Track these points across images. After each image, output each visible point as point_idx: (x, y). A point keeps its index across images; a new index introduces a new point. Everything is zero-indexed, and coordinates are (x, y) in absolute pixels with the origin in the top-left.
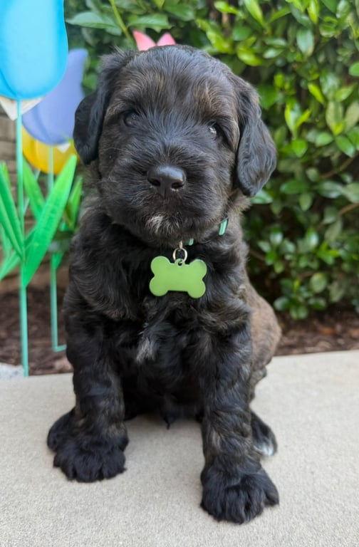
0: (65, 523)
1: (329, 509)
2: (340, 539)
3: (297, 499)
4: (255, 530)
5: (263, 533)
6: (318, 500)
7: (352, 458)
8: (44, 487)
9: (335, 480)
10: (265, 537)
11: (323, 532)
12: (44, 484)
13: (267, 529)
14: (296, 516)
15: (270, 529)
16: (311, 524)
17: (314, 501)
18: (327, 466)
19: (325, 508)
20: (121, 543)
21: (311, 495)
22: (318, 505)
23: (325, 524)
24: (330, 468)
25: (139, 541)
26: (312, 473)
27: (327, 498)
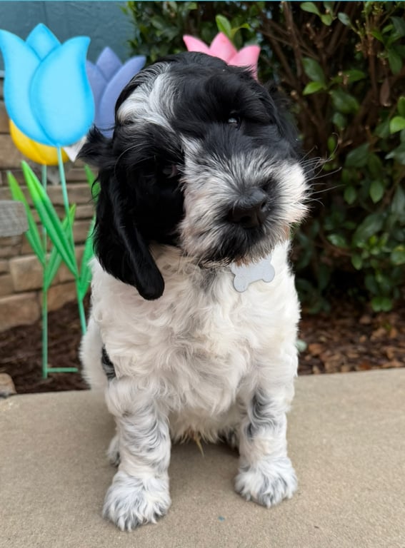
1: (297, 528)
3: (273, 516)
5: (232, 541)
6: (291, 518)
7: (345, 484)
8: (76, 489)
9: (317, 503)
12: (77, 487)
13: (237, 538)
14: (266, 531)
15: (239, 538)
16: (275, 538)
17: (288, 518)
18: (317, 489)
19: (295, 527)
21: (288, 514)
23: (287, 539)
24: (318, 491)
25: (133, 537)
27: (301, 518)
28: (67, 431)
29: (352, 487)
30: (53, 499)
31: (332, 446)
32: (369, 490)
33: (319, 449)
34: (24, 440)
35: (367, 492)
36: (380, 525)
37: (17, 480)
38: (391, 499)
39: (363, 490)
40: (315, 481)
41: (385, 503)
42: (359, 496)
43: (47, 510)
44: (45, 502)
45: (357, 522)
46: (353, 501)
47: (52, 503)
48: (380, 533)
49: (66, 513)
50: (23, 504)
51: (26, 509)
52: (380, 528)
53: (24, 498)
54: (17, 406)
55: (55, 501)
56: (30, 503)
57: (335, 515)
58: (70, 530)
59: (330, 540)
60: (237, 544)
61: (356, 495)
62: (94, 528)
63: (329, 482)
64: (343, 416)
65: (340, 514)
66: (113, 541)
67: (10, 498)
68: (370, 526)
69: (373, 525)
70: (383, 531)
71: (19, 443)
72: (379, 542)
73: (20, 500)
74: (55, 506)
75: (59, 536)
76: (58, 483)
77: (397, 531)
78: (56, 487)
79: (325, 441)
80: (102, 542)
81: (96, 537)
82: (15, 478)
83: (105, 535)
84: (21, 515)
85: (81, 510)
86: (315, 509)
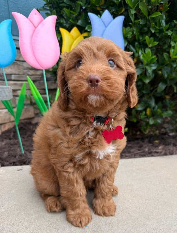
0: (42, 216)
1: (125, 215)
2: (125, 224)
4: (100, 220)
6: (123, 211)
7: (139, 198)
9: (131, 205)
10: (102, 222)
11: (121, 222)
12: (36, 203)
16: (118, 219)
18: (130, 200)
19: (124, 214)
20: (58, 222)
22: (122, 213)
23: (122, 219)
26: (124, 202)
27: (126, 211)
28: (28, 181)
29: (142, 199)
30: (27, 208)
31: (133, 185)
32: (148, 200)
33: (128, 186)
34: (10, 185)
35: (147, 201)
36: (154, 212)
37: (10, 201)
38: (156, 203)
39: (146, 200)
40: (129, 198)
41: (154, 205)
42: (145, 202)
43: (25, 213)
44: (24, 210)
45: (146, 211)
46: (143, 204)
47: (27, 210)
48: (155, 215)
49: (34, 214)
50: (14, 210)
51: (16, 213)
52: (154, 213)
53: (14, 208)
54: (4, 171)
55: (28, 209)
56: (17, 210)
57: (138, 209)
58: (37, 220)
59: (138, 219)
60: (104, 222)
61: (144, 202)
62: (46, 219)
63: (134, 198)
64: (135, 174)
65: (139, 209)
66: (55, 224)
67: (8, 209)
68: (150, 213)
69: (152, 212)
70: (155, 214)
71: (8, 186)
72: (155, 218)
73: (13, 209)
74: (28, 211)
75: (32, 222)
76: (28, 202)
77: (160, 214)
78: (27, 204)
79: (130, 183)
80: (51, 224)
81: (48, 223)
82: (9, 200)
83: (52, 222)
84: (14, 215)
85: (40, 212)
86: (131, 207)
